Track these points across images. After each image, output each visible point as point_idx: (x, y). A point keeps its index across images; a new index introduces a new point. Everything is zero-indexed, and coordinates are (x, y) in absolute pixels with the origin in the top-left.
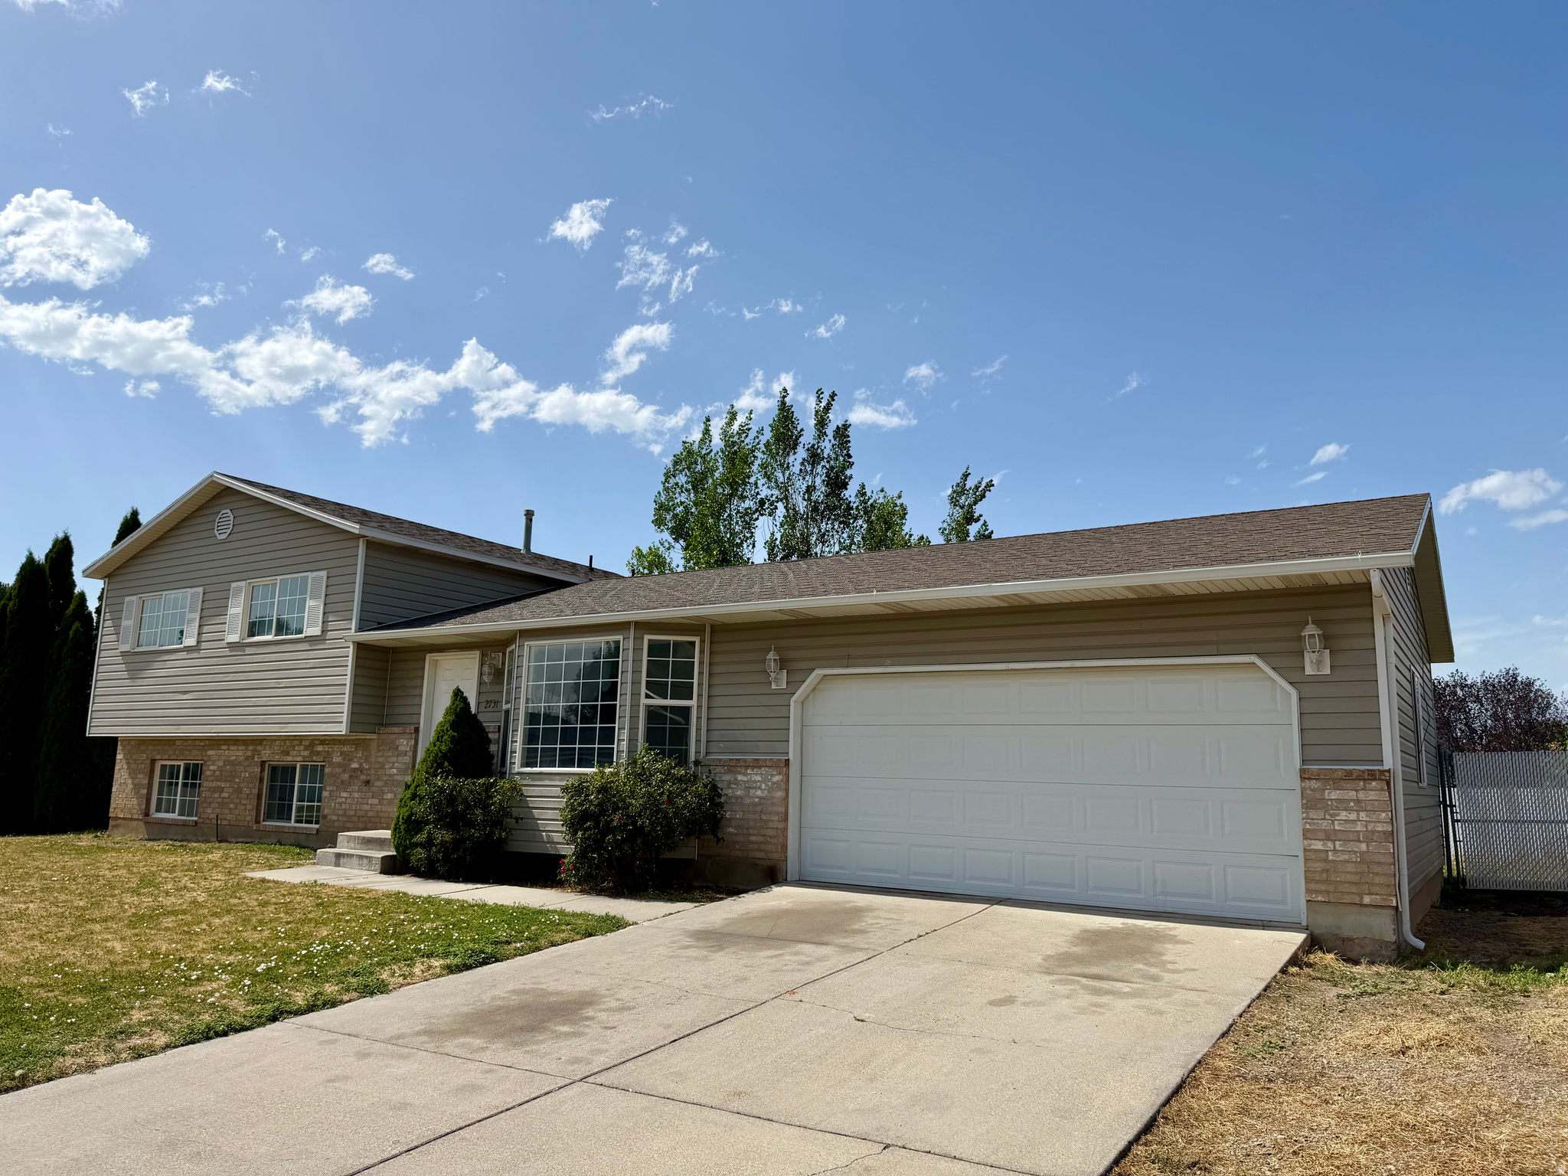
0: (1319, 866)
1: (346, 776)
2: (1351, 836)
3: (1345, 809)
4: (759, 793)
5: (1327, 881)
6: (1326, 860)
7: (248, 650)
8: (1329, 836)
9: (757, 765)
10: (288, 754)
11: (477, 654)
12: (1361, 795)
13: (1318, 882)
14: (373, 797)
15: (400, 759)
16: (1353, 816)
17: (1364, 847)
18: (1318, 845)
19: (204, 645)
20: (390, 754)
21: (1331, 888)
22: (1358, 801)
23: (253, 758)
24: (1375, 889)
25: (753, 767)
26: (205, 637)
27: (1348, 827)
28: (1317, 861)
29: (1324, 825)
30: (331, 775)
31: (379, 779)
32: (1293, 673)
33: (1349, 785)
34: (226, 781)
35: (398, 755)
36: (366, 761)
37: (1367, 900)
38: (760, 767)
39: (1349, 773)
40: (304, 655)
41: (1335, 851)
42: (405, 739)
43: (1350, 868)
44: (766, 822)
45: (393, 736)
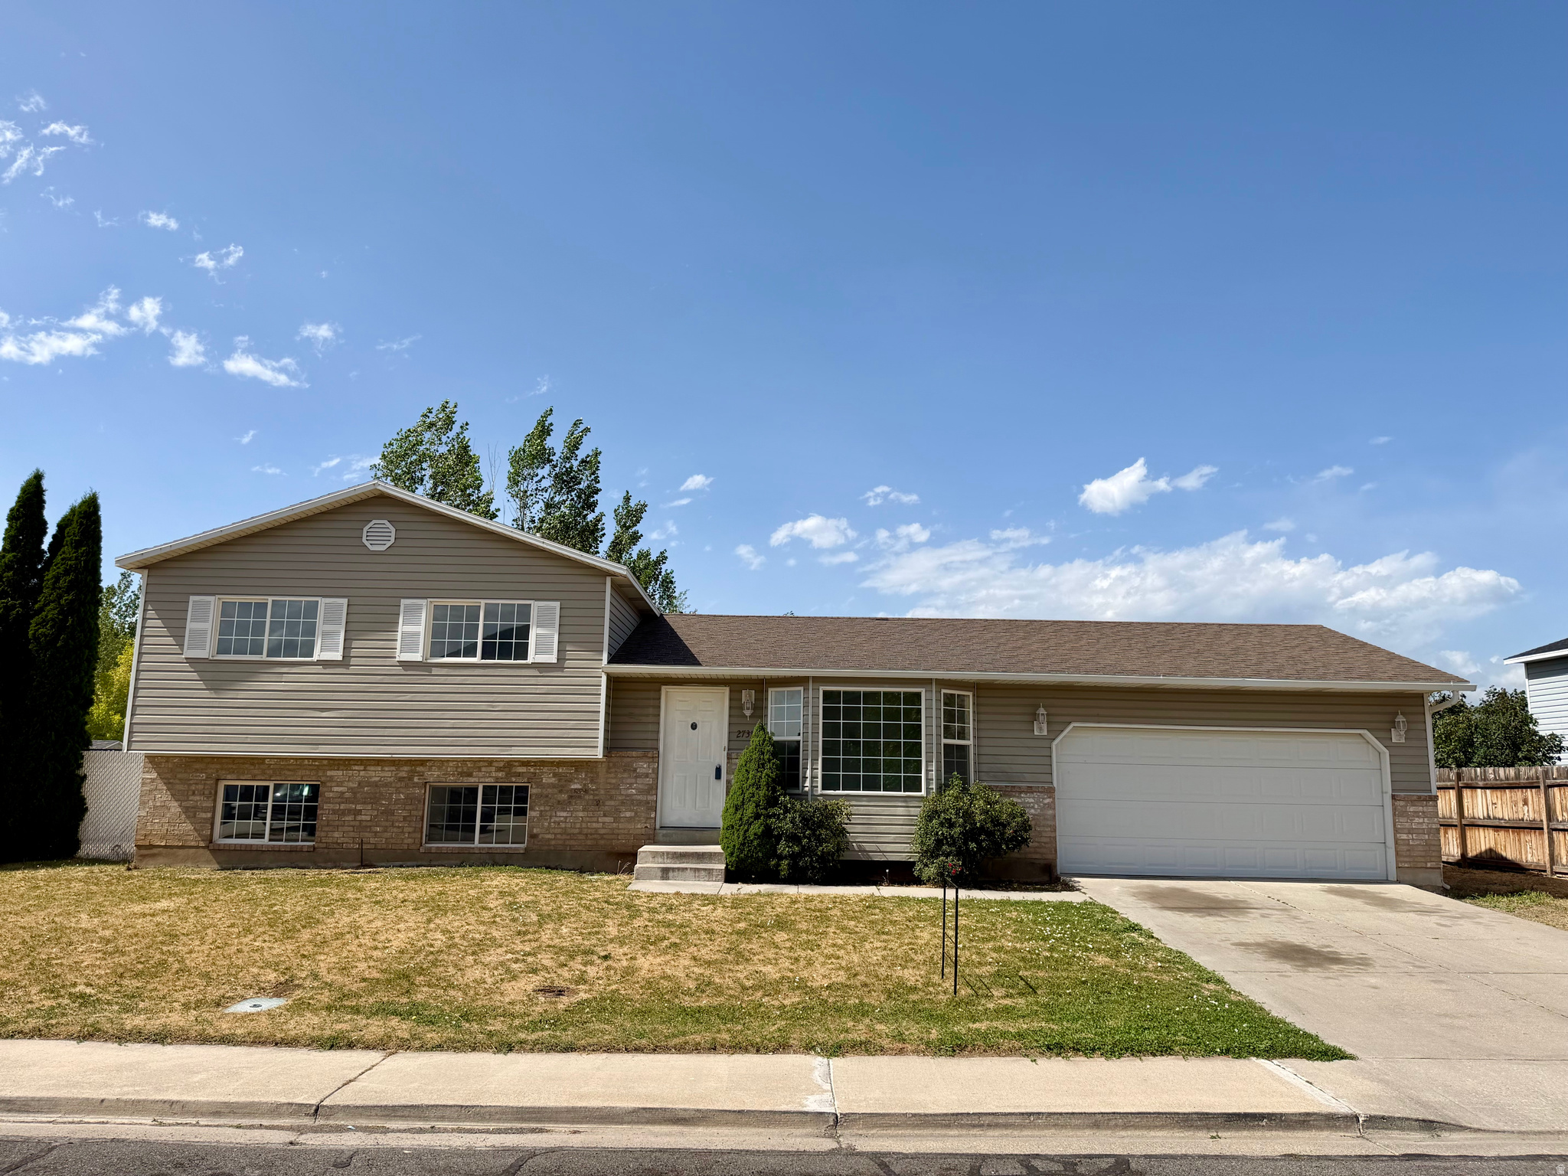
0: (1405, 848)
1: (564, 796)
2: (1421, 831)
3: (1418, 817)
4: (1032, 811)
5: (1410, 856)
6: (1409, 845)
7: (435, 671)
8: (1410, 831)
9: (1030, 790)
10: (470, 775)
11: (727, 690)
12: (1425, 809)
13: (1406, 856)
14: (605, 816)
15: (639, 780)
16: (1421, 820)
17: (1427, 837)
18: (1404, 837)
19: (353, 661)
20: (625, 775)
21: (1411, 860)
22: (1423, 812)
23: (410, 779)
24: (1433, 859)
25: (1026, 793)
26: (353, 653)
27: (1419, 826)
28: (1404, 845)
29: (1407, 825)
30: (539, 796)
31: (611, 798)
32: (1386, 741)
33: (1419, 804)
34: (364, 803)
35: (636, 777)
36: (592, 781)
37: (1429, 865)
38: (1032, 793)
39: (1420, 797)
40: (533, 681)
41: (1413, 839)
42: (646, 762)
43: (1420, 848)
44: (1040, 832)
45: (629, 760)
